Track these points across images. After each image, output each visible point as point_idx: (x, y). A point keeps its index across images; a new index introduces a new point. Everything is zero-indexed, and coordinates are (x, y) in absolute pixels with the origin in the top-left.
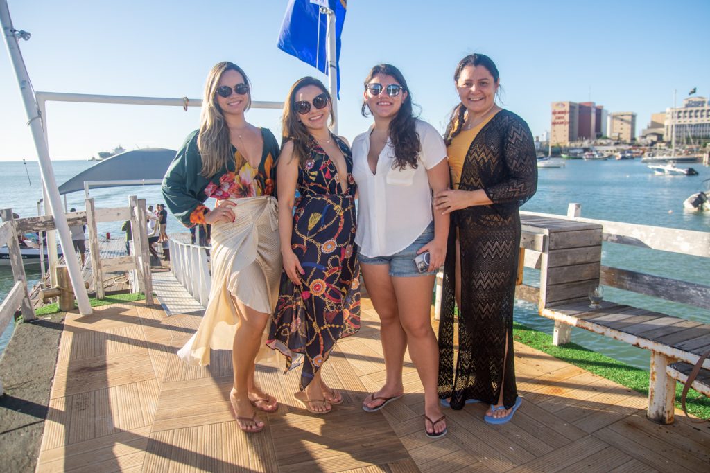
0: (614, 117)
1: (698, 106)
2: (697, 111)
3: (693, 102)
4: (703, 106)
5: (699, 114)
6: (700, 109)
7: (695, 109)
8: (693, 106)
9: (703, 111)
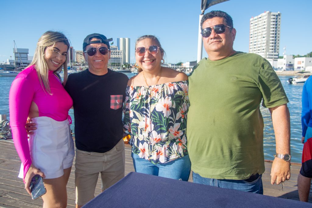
0: (78, 53)
1: (114, 50)
2: (114, 52)
3: (113, 48)
4: (116, 50)
5: (115, 53)
6: (116, 51)
7: (113, 51)
8: (113, 50)
9: (116, 52)
